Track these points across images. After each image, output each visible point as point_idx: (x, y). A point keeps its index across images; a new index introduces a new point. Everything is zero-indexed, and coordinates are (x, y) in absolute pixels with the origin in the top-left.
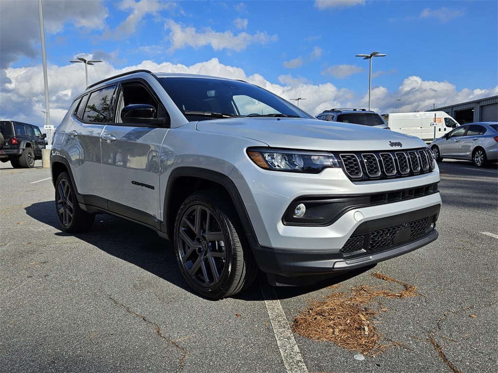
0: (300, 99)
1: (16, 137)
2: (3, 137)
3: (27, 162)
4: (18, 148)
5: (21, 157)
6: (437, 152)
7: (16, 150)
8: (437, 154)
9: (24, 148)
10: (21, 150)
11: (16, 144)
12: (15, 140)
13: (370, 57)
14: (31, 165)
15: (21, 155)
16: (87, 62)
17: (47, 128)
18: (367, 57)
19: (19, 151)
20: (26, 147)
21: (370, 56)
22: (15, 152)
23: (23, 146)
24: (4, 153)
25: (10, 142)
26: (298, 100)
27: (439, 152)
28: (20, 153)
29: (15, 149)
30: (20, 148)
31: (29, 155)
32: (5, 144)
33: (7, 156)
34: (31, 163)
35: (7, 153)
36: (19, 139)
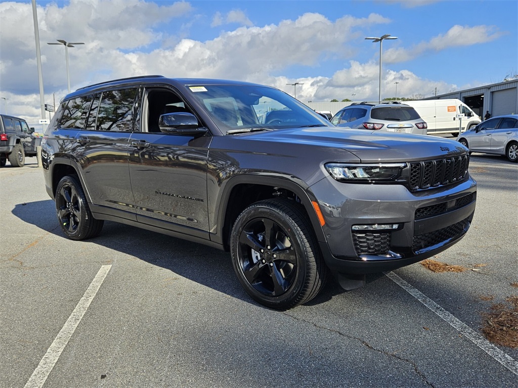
0: (297, 84)
1: (5, 132)
3: (18, 160)
4: (8, 145)
5: (11, 155)
7: (6, 147)
9: (15, 144)
10: (11, 147)
11: (6, 140)
12: (4, 135)
13: (381, 40)
14: (22, 163)
15: (11, 153)
16: (67, 44)
17: (42, 123)
18: (377, 40)
19: (9, 149)
21: (380, 38)
22: (5, 150)
23: (13, 142)
26: (295, 84)
28: (11, 150)
29: (4, 146)
30: (10, 145)
31: (19, 152)
34: (21, 162)
36: (9, 135)
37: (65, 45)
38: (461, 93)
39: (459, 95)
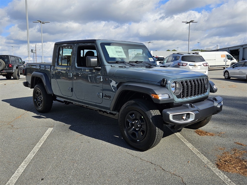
0: (150, 42)
1: (11, 63)
2: (5, 63)
5: (13, 74)
6: (228, 74)
7: (11, 70)
8: (228, 75)
11: (11, 67)
12: (11, 65)
13: (190, 23)
15: (13, 73)
16: (42, 23)
17: (29, 59)
18: (188, 23)
19: (13, 71)
20: (16, 68)
22: (11, 71)
24: (5, 72)
25: (8, 66)
27: (229, 74)
30: (13, 69)
32: (5, 67)
33: (6, 73)
35: (7, 72)
36: (13, 64)
37: (41, 23)
38: (229, 48)
39: (228, 49)
